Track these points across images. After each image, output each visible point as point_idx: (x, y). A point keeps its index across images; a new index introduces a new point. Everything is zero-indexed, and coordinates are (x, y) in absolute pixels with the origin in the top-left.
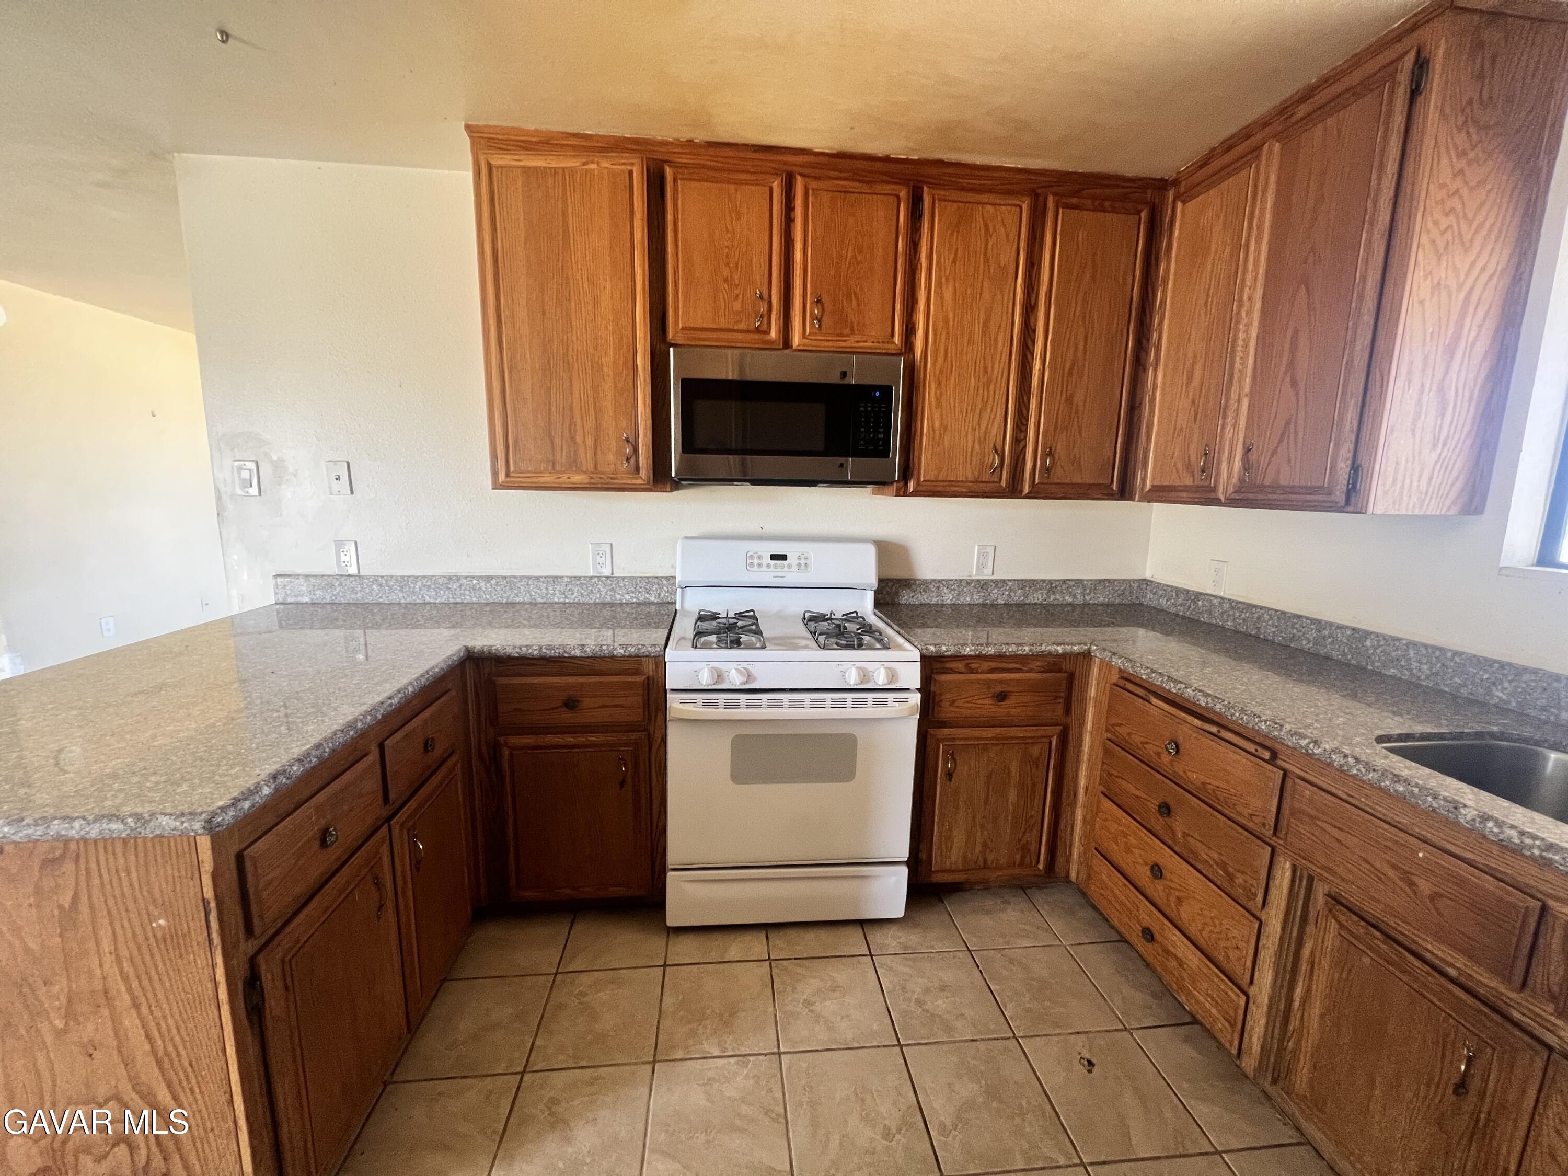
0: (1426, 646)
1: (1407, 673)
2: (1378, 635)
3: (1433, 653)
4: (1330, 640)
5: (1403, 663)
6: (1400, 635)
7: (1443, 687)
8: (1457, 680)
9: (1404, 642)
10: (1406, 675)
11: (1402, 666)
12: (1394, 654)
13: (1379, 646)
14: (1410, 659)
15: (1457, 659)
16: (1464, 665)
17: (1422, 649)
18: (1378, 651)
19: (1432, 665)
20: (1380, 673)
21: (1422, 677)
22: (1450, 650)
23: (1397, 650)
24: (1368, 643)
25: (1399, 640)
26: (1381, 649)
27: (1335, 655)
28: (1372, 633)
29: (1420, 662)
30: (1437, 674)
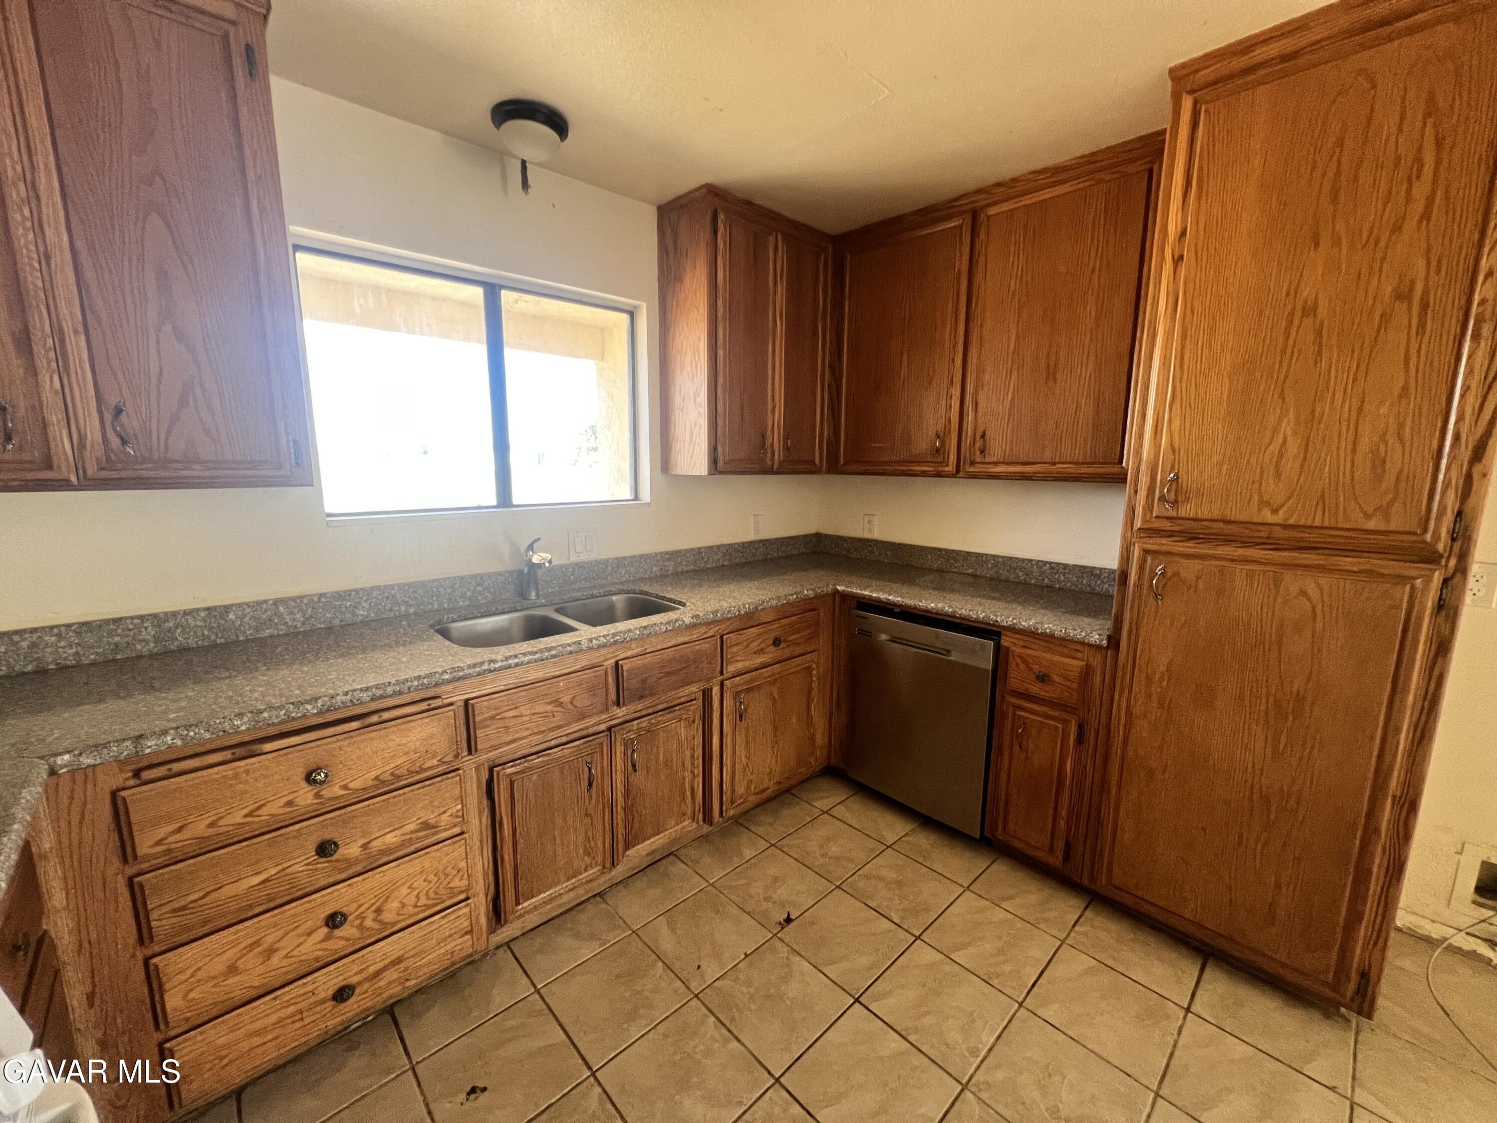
0: (293, 599)
1: (284, 627)
2: (239, 605)
3: (301, 602)
4: (179, 631)
5: (276, 621)
6: (261, 598)
7: (319, 626)
8: (328, 615)
9: (271, 602)
10: (283, 630)
11: (276, 624)
12: (264, 616)
13: (244, 616)
14: (282, 615)
15: (323, 600)
16: (330, 602)
17: (291, 602)
18: (246, 620)
19: (304, 613)
20: (256, 638)
21: (299, 625)
22: (316, 595)
23: (266, 611)
24: (232, 616)
25: (266, 601)
26: (248, 617)
27: (192, 643)
28: (232, 605)
29: (292, 613)
30: (311, 617)
